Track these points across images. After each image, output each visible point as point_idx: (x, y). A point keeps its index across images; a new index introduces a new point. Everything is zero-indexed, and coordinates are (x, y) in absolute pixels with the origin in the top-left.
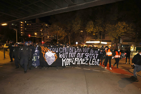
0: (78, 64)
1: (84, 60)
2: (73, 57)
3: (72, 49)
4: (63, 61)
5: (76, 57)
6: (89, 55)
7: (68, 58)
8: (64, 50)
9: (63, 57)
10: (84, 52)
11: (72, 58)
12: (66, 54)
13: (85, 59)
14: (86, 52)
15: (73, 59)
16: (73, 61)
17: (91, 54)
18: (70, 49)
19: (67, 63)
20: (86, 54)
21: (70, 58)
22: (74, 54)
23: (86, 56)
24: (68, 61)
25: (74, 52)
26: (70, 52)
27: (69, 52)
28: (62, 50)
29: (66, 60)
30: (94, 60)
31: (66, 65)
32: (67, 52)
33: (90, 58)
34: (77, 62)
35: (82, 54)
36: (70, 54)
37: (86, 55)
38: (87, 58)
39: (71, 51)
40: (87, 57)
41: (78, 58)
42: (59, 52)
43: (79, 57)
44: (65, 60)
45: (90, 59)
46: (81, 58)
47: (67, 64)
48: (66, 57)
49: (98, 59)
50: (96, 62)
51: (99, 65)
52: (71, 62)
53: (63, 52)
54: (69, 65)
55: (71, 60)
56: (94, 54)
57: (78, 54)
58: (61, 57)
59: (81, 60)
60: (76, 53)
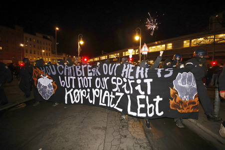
0: (100, 104)
1: (112, 96)
2: (88, 87)
3: (81, 69)
4: (67, 93)
7: (77, 87)
8: (67, 70)
9: (66, 86)
11: (86, 89)
12: (71, 80)
14: (111, 74)
15: (89, 90)
16: (88, 96)
17: (125, 80)
18: (78, 70)
19: (75, 98)
20: (115, 80)
21: (82, 88)
22: (88, 80)
23: (115, 86)
24: (78, 94)
25: (87, 76)
26: (78, 75)
28: (64, 70)
29: (72, 93)
31: (73, 102)
32: (73, 76)
33: (127, 92)
34: (97, 99)
35: (105, 80)
36: (81, 80)
37: (113, 83)
38: (117, 91)
39: (79, 73)
40: (118, 87)
42: (58, 74)
44: (70, 92)
46: (106, 89)
47: (75, 100)
48: (74, 87)
49: (158, 97)
50: (152, 105)
51: (162, 113)
52: (85, 96)
53: (65, 75)
54: (82, 102)
55: (84, 92)
56: (136, 81)
57: (98, 81)
58: (64, 86)
59: (107, 94)
60: (91, 78)
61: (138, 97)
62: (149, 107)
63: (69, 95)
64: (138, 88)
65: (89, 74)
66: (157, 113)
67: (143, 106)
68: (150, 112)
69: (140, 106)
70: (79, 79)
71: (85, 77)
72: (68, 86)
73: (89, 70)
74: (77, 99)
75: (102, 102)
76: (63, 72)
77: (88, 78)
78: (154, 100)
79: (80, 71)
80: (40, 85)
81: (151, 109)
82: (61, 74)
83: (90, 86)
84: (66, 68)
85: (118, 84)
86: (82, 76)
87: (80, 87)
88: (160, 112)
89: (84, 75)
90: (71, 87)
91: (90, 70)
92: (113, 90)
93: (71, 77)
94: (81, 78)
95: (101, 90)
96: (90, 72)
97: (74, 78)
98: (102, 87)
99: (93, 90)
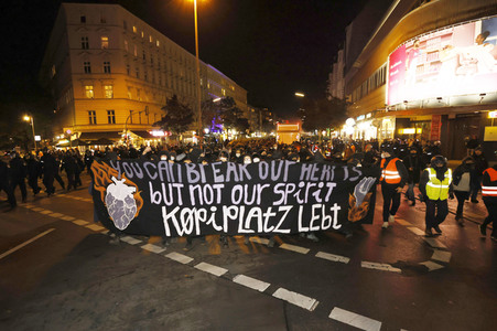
0: (240, 230)
1: (269, 214)
2: (214, 204)
3: (197, 169)
4: (166, 217)
5: (229, 204)
7: (187, 203)
8: (164, 172)
9: (163, 203)
10: (268, 180)
11: (208, 207)
12: (175, 189)
13: (275, 209)
14: (274, 178)
15: (214, 209)
16: (212, 219)
18: (190, 170)
19: (184, 225)
21: (198, 206)
22: (215, 191)
24: (190, 217)
25: (211, 181)
26: (190, 180)
27: (186, 185)
28: (157, 170)
29: (178, 215)
31: (181, 234)
32: (177, 182)
33: (300, 202)
34: (233, 224)
35: (259, 188)
36: (196, 191)
37: (276, 191)
38: (282, 204)
39: (193, 176)
40: (284, 198)
41: (239, 206)
42: (147, 178)
43: (242, 203)
44: (172, 214)
45: (296, 206)
46: (255, 205)
47: (185, 229)
48: (180, 203)
49: (336, 205)
50: (329, 217)
52: (203, 220)
53: (162, 180)
54: (198, 233)
55: (202, 214)
56: (317, 184)
57: (238, 192)
58: (158, 203)
59: (256, 213)
60: (222, 186)
61: (314, 206)
62: (324, 219)
63: (170, 221)
64: (316, 194)
65: (217, 179)
66: (334, 226)
67: (318, 217)
68: (326, 225)
69: (314, 218)
70: (192, 189)
71: (208, 185)
72: (169, 201)
73: (216, 171)
74: (188, 227)
75: (244, 228)
76: (156, 175)
77: (215, 186)
78: (332, 209)
79: (196, 172)
80: (111, 198)
82: (154, 178)
83: (219, 201)
84: (161, 168)
85: (287, 192)
86: (200, 182)
87: (193, 204)
88: (337, 225)
89: (204, 181)
90: (175, 204)
91: (218, 171)
92: (275, 203)
93: (175, 185)
94: (198, 186)
95: (242, 208)
96: (218, 175)
97: (179, 186)
98: (246, 202)
99: (224, 207)
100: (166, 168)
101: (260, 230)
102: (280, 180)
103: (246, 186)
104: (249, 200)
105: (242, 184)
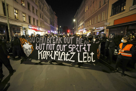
0: (59, 59)
1: (67, 54)
2: (52, 50)
4: (39, 53)
5: (56, 50)
6: (74, 46)
7: (45, 50)
8: (41, 40)
9: (39, 49)
10: (67, 43)
11: (50, 51)
12: (43, 45)
13: (69, 53)
14: (68, 43)
15: (52, 52)
16: (51, 55)
17: (78, 45)
19: (44, 56)
20: (70, 46)
21: (48, 50)
22: (53, 46)
23: (71, 49)
24: (45, 54)
27: (46, 43)
28: (39, 40)
29: (42, 53)
30: (86, 55)
31: (42, 59)
32: (44, 43)
33: (78, 51)
34: (57, 57)
35: (64, 46)
36: (48, 46)
37: (69, 48)
38: (72, 52)
39: (48, 41)
42: (36, 42)
44: (41, 53)
46: (63, 51)
47: (43, 57)
48: (44, 49)
49: (92, 52)
50: (90, 57)
51: (95, 61)
52: (49, 55)
53: (40, 43)
54: (47, 59)
55: (49, 53)
56: (84, 45)
57: (58, 46)
58: (38, 49)
59: (63, 54)
60: (55, 45)
61: (84, 53)
62: (88, 58)
63: (40, 54)
64: (84, 48)
65: (53, 43)
66: (92, 61)
67: (86, 57)
68: (89, 60)
71: (51, 44)
72: (41, 49)
75: (60, 59)
76: (39, 41)
77: (53, 45)
78: (91, 54)
79: (49, 40)
80: (24, 48)
81: (89, 58)
83: (53, 49)
84: (40, 39)
85: (73, 48)
87: (47, 50)
88: (93, 60)
89: (50, 43)
90: (42, 49)
92: (69, 51)
93: (43, 44)
94: (49, 44)
95: (60, 52)
96: (54, 41)
97: (44, 44)
98: (61, 50)
99: (55, 51)
100: (42, 39)
101: (65, 60)
102: (70, 44)
103: (61, 45)
104: (61, 49)
105: (60, 44)
